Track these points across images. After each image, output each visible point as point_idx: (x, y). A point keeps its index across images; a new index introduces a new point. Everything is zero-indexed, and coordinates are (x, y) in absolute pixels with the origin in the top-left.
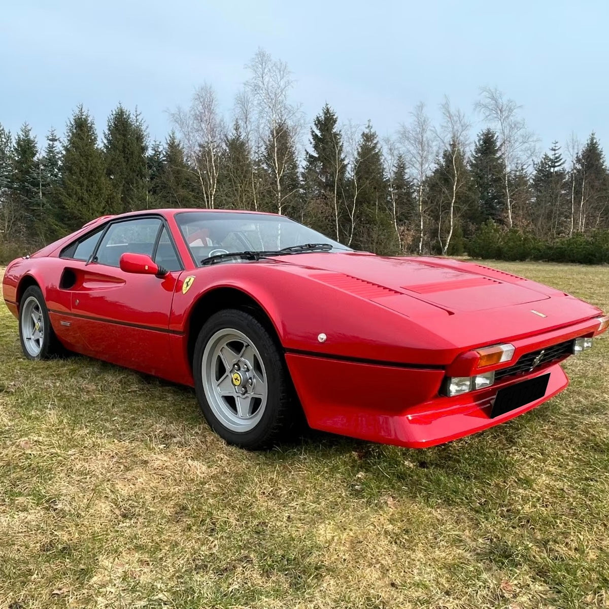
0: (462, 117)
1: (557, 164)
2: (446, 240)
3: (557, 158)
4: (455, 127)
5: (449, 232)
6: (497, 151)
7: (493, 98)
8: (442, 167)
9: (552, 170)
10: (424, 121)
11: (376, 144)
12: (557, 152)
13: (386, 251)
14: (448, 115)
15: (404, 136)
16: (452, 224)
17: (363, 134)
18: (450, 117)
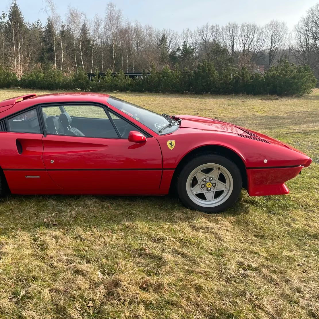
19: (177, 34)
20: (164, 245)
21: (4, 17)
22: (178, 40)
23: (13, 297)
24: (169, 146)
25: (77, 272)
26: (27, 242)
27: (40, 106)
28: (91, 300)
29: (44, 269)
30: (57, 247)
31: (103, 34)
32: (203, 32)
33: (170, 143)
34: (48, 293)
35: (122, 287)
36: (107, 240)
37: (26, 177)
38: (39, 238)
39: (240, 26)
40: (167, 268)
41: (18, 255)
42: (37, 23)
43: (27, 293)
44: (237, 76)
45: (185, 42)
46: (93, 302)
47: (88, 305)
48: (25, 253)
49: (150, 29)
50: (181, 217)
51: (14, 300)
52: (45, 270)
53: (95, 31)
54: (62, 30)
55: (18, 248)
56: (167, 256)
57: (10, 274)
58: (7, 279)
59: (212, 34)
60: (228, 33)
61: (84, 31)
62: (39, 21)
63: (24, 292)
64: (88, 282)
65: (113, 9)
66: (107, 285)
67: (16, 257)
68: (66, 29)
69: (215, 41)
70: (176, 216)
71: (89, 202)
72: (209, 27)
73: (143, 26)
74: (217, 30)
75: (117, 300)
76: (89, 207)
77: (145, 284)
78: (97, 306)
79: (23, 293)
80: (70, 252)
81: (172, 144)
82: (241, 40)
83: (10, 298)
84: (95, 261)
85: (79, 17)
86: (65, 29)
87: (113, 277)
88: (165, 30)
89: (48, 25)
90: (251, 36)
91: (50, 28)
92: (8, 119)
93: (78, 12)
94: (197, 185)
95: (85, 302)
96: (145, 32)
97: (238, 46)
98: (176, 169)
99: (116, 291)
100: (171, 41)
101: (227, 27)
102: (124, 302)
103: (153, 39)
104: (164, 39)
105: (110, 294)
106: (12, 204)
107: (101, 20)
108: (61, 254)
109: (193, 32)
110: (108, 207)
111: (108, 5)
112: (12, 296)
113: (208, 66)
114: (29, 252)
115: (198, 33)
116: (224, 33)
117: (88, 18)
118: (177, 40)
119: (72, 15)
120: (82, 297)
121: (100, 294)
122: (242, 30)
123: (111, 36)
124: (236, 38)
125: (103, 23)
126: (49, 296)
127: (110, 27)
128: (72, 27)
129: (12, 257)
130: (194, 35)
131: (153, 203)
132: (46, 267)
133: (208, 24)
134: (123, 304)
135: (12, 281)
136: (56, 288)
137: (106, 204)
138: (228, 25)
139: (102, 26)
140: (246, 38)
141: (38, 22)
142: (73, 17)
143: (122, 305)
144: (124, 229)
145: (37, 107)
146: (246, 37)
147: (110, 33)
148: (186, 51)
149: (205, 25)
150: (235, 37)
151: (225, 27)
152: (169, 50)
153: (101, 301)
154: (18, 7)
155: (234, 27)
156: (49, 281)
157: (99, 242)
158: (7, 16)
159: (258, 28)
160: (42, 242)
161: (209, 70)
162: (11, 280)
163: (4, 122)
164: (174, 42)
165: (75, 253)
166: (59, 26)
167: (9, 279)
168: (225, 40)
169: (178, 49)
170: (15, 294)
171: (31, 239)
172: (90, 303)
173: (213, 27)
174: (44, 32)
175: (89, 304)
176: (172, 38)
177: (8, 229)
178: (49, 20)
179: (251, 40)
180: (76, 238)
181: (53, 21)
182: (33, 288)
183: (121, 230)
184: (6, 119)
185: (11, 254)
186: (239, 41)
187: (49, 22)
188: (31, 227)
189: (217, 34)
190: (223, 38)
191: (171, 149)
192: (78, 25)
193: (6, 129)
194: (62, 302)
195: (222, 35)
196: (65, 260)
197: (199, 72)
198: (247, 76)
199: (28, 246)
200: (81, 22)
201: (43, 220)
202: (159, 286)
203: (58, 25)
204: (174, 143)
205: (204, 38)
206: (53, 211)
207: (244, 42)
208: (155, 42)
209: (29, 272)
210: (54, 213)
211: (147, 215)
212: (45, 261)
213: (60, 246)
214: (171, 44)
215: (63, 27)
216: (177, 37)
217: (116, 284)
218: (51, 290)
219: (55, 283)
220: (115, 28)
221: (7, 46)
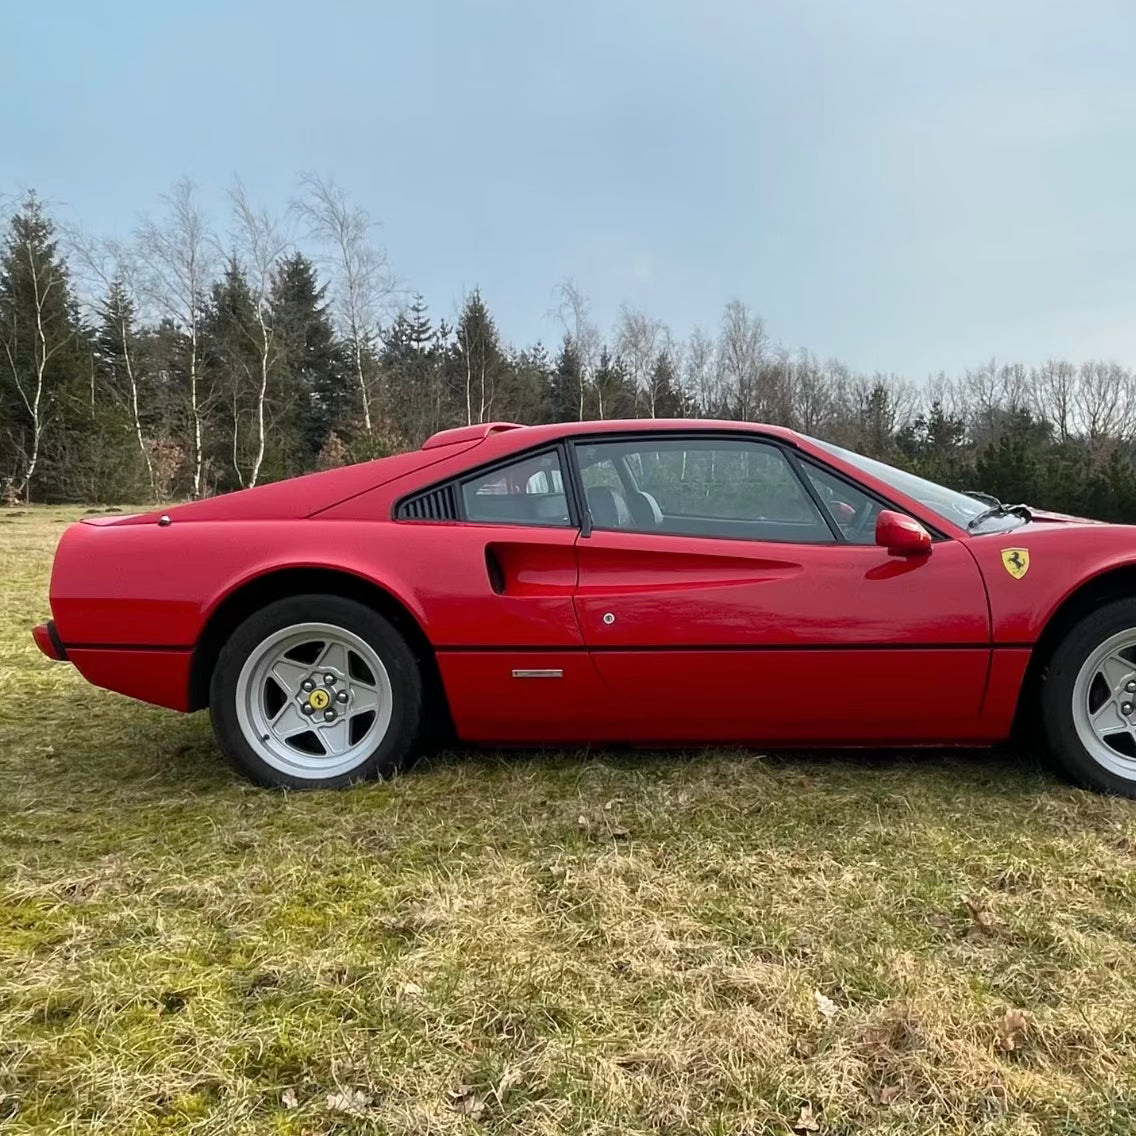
0: (271, 224)
1: (423, 336)
2: (252, 471)
3: (423, 325)
4: (260, 242)
5: (257, 454)
6: (316, 298)
7: (325, 197)
8: (210, 316)
9: (414, 344)
10: (195, 218)
11: (51, 248)
12: (421, 314)
13: (123, 491)
14: (243, 214)
15: (151, 241)
16: (262, 437)
17: (17, 221)
18: (249, 219)
19: (912, 388)
20: (1039, 898)
21: (444, 335)
22: (917, 401)
23: (470, 1094)
24: (1010, 567)
25: (727, 994)
26: (520, 891)
27: (572, 442)
28: (805, 1104)
29: (593, 983)
30: (637, 907)
31: (714, 380)
32: (982, 383)
33: (1013, 557)
34: (620, 1076)
35: (929, 1049)
36: (824, 884)
37: (514, 675)
38: (562, 876)
39: (1078, 368)
40: (1078, 977)
41: (485, 935)
42: (533, 352)
43: (530, 1077)
44: (1098, 477)
45: (936, 405)
46: (814, 1113)
47: (797, 1124)
48: (514, 926)
49: (840, 370)
50: (1065, 812)
51: (476, 1106)
52: (597, 986)
53: (692, 370)
54: (603, 369)
55: (485, 912)
56: (1070, 936)
57: (456, 999)
58: (442, 1020)
59: (1006, 387)
60: (1049, 387)
61: (663, 373)
62: (539, 344)
63: (517, 1073)
64: (782, 1031)
65: (742, 316)
66: (860, 1040)
67: (479, 939)
68: (613, 368)
69: (1014, 408)
70: (1048, 808)
71: (734, 768)
72: (999, 369)
73: (822, 360)
74: (1019, 379)
75: (916, 1102)
76: (737, 783)
77: (1013, 1034)
78: (835, 1127)
79: (511, 1076)
80: (686, 922)
81: (1020, 560)
82: (1084, 406)
83: (455, 1095)
84: (793, 954)
85: (649, 335)
86: (610, 368)
87: (880, 1012)
88: (879, 376)
89: (564, 356)
90: (1110, 396)
91: (570, 363)
92: (462, 483)
93: (647, 321)
94: (1108, 702)
95: (784, 1111)
96: (827, 377)
97: (1078, 419)
98: (1037, 647)
99: (906, 1064)
100: (896, 404)
101: (1043, 370)
102: (946, 1112)
103: (850, 396)
104: (880, 396)
105: (879, 1079)
106: (461, 777)
107: (709, 345)
108: (654, 932)
109: (956, 384)
110: (801, 784)
111: (729, 307)
112: (464, 1090)
113: (1014, 449)
114: (526, 924)
115: (968, 385)
116: (1038, 386)
117: (673, 338)
118: (912, 401)
119: (632, 329)
120: (766, 1088)
121: (840, 1078)
122: (1084, 379)
123: (736, 387)
124: (1070, 400)
125: (715, 351)
126: (624, 1086)
127: (735, 362)
128: (629, 359)
129: (462, 940)
130: (957, 389)
131: (954, 775)
132: (600, 977)
133: (993, 361)
134: (943, 1117)
135: (462, 1027)
136: (652, 1056)
137: (793, 774)
138: (1046, 365)
139: (712, 358)
140: (1097, 401)
141: (536, 350)
142: (635, 334)
143: (942, 1123)
144: (874, 849)
145: (561, 446)
146: (1097, 396)
147: (733, 379)
148: (941, 427)
149: (987, 365)
150: (1067, 398)
151: (1038, 372)
152: (892, 428)
153: (846, 1108)
154: (486, 308)
155: (1064, 371)
156: (617, 1028)
157: (794, 891)
158: (454, 331)
159: (1127, 376)
160: (575, 889)
161: (1020, 459)
162: (457, 1023)
163: (446, 491)
164: (905, 406)
165: (706, 928)
166: (595, 355)
167: (451, 1020)
168: (1041, 404)
169: (919, 424)
170: (479, 1083)
171: (535, 881)
172: (803, 1116)
173: (1007, 371)
174: (552, 373)
175: (800, 1121)
176: (899, 398)
177: (447, 850)
178: (568, 342)
179: (1110, 405)
180: (705, 878)
181: (580, 342)
182: (555, 1055)
183: (865, 852)
184: (456, 483)
185: (459, 931)
186: (1077, 407)
187: (567, 347)
188: (532, 842)
189: (1018, 388)
190: (1036, 399)
191: (1018, 576)
192: (646, 355)
193: (452, 512)
194: (683, 1111)
195: (1032, 391)
196: (674, 952)
197: (989, 465)
198: (1126, 478)
199: (524, 902)
200: (655, 345)
201: (577, 822)
202: (1074, 1044)
203: (591, 354)
204: (1024, 556)
205: (985, 398)
206: (605, 796)
207: (1092, 410)
208: (855, 406)
209: (533, 991)
210: (613, 801)
211: (944, 806)
212: (595, 956)
213: (647, 903)
214: (898, 413)
215: (605, 360)
216: (914, 394)
217: (900, 1037)
218: (630, 1066)
219: (643, 1037)
220: (747, 364)
221: (449, 406)
